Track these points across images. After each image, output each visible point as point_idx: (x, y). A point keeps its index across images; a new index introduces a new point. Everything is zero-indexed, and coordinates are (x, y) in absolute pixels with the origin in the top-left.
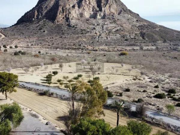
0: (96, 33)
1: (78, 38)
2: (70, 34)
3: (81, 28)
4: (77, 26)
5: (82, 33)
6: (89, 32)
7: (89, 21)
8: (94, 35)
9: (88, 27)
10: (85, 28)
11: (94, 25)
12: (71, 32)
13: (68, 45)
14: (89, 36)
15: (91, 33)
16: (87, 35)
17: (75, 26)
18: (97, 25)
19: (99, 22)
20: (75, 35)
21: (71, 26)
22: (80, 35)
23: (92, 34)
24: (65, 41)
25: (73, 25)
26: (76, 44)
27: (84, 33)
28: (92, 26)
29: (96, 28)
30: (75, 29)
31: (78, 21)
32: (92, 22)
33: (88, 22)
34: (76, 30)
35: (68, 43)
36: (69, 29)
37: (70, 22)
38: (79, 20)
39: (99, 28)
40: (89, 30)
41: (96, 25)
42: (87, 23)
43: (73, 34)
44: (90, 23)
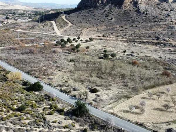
0: (172, 21)
1: (151, 27)
2: (141, 22)
3: (153, 15)
4: (148, 12)
5: (155, 21)
6: (163, 19)
7: (161, 6)
8: (171, 24)
9: (161, 14)
10: (157, 15)
11: (167, 10)
12: (141, 20)
13: (143, 37)
14: (165, 25)
15: (165, 21)
16: (161, 23)
17: (145, 13)
18: (171, 10)
19: (173, 6)
20: (148, 23)
21: (140, 12)
22: (153, 24)
23: (168, 23)
24: (138, 31)
25: (143, 11)
26: (152, 36)
27: (157, 21)
28: (164, 12)
29: (170, 14)
30: (145, 16)
31: (147, 6)
32: (164, 7)
33: (159, 6)
34: (147, 16)
35: (143, 34)
36: (139, 15)
37: (139, 7)
38: (149, 4)
39: (174, 15)
40: (162, 17)
41: (169, 10)
42: (159, 8)
43: (144, 22)
44: (162, 9)
